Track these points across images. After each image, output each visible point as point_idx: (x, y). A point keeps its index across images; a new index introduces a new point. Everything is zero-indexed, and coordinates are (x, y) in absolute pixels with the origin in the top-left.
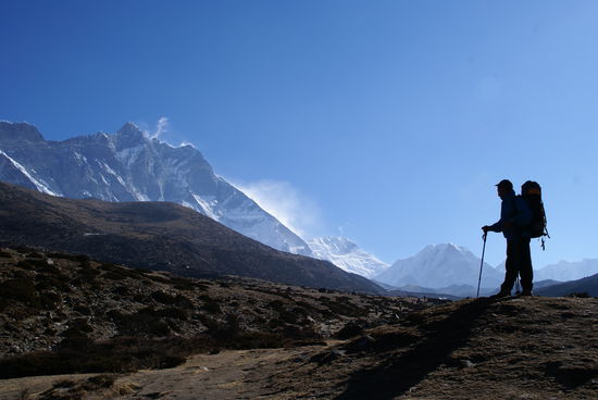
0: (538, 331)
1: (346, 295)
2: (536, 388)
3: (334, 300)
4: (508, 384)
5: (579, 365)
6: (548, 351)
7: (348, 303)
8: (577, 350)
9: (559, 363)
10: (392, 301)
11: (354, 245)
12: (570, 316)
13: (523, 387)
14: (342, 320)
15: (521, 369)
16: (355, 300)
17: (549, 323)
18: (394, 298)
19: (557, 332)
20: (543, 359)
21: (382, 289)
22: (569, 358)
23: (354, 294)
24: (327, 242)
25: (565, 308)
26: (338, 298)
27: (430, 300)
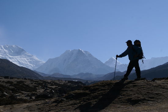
0: (126, 91)
1: (21, 80)
2: (125, 105)
3: (16, 83)
4: (118, 104)
5: (136, 99)
6: (129, 96)
7: (24, 84)
8: (136, 95)
9: (131, 98)
10: (48, 83)
11: (23, 50)
12: (136, 86)
13: (122, 105)
14: (23, 94)
15: (121, 100)
16: (28, 82)
17: (129, 88)
18: (49, 81)
19: (131, 90)
20: (127, 98)
21: (40, 76)
22: (134, 97)
23: (25, 79)
24: (5, 48)
25: (134, 84)
26: (18, 82)
27: (69, 82)
